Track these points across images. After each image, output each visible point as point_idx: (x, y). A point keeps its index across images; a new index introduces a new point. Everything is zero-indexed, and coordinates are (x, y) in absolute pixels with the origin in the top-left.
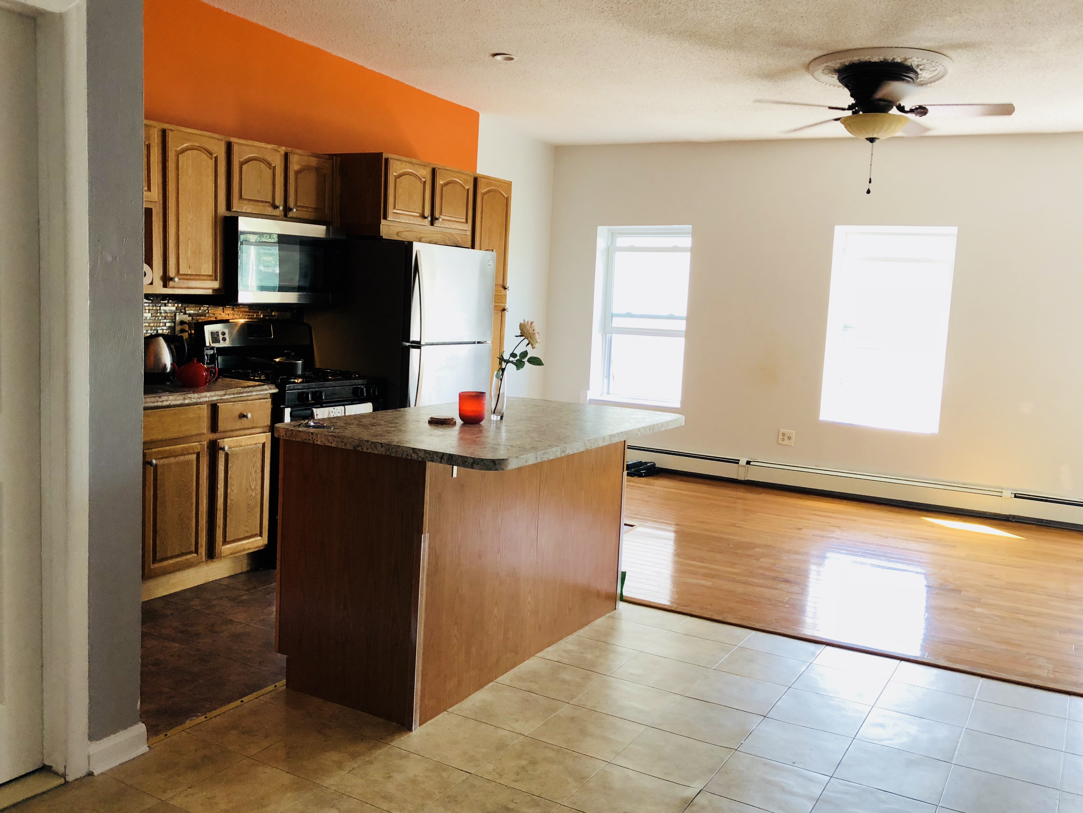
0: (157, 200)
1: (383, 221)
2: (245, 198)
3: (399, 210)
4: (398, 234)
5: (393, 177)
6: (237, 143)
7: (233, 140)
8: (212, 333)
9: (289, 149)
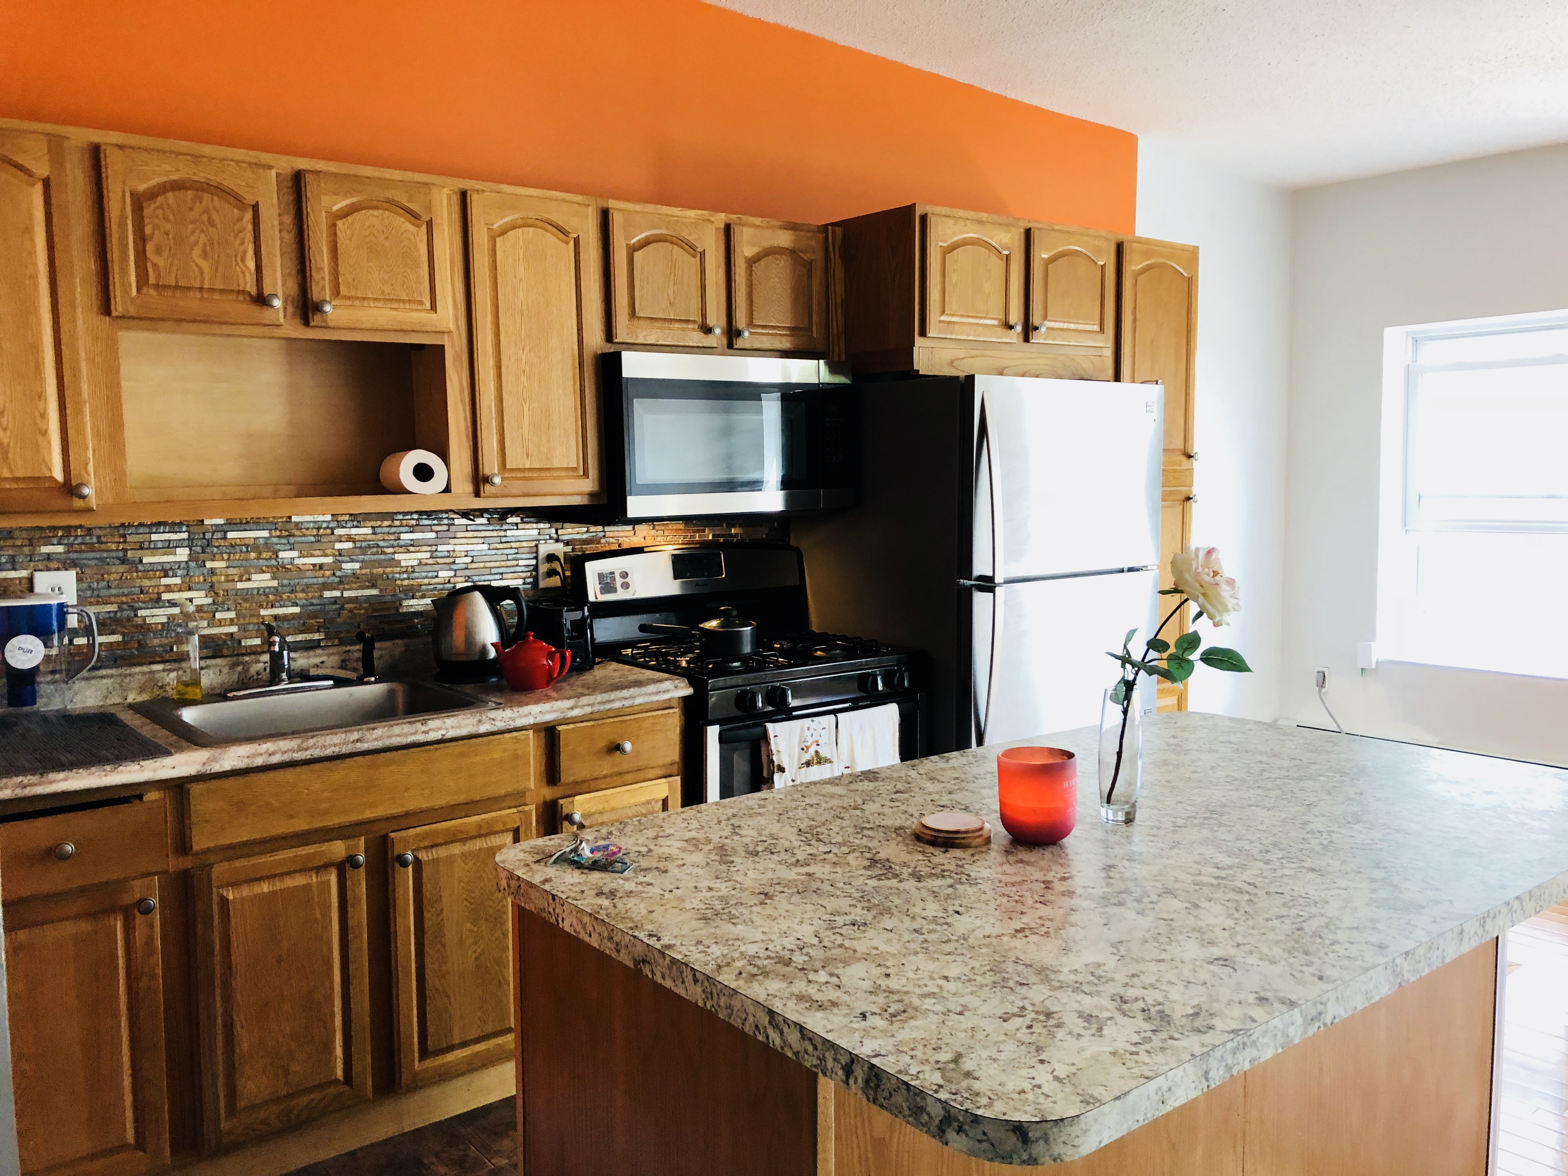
0: (452, 327)
1: (919, 341)
2: (642, 315)
3: (953, 315)
4: (951, 363)
5: (939, 249)
6: (619, 210)
7: (612, 204)
8: (601, 576)
9: (734, 217)
